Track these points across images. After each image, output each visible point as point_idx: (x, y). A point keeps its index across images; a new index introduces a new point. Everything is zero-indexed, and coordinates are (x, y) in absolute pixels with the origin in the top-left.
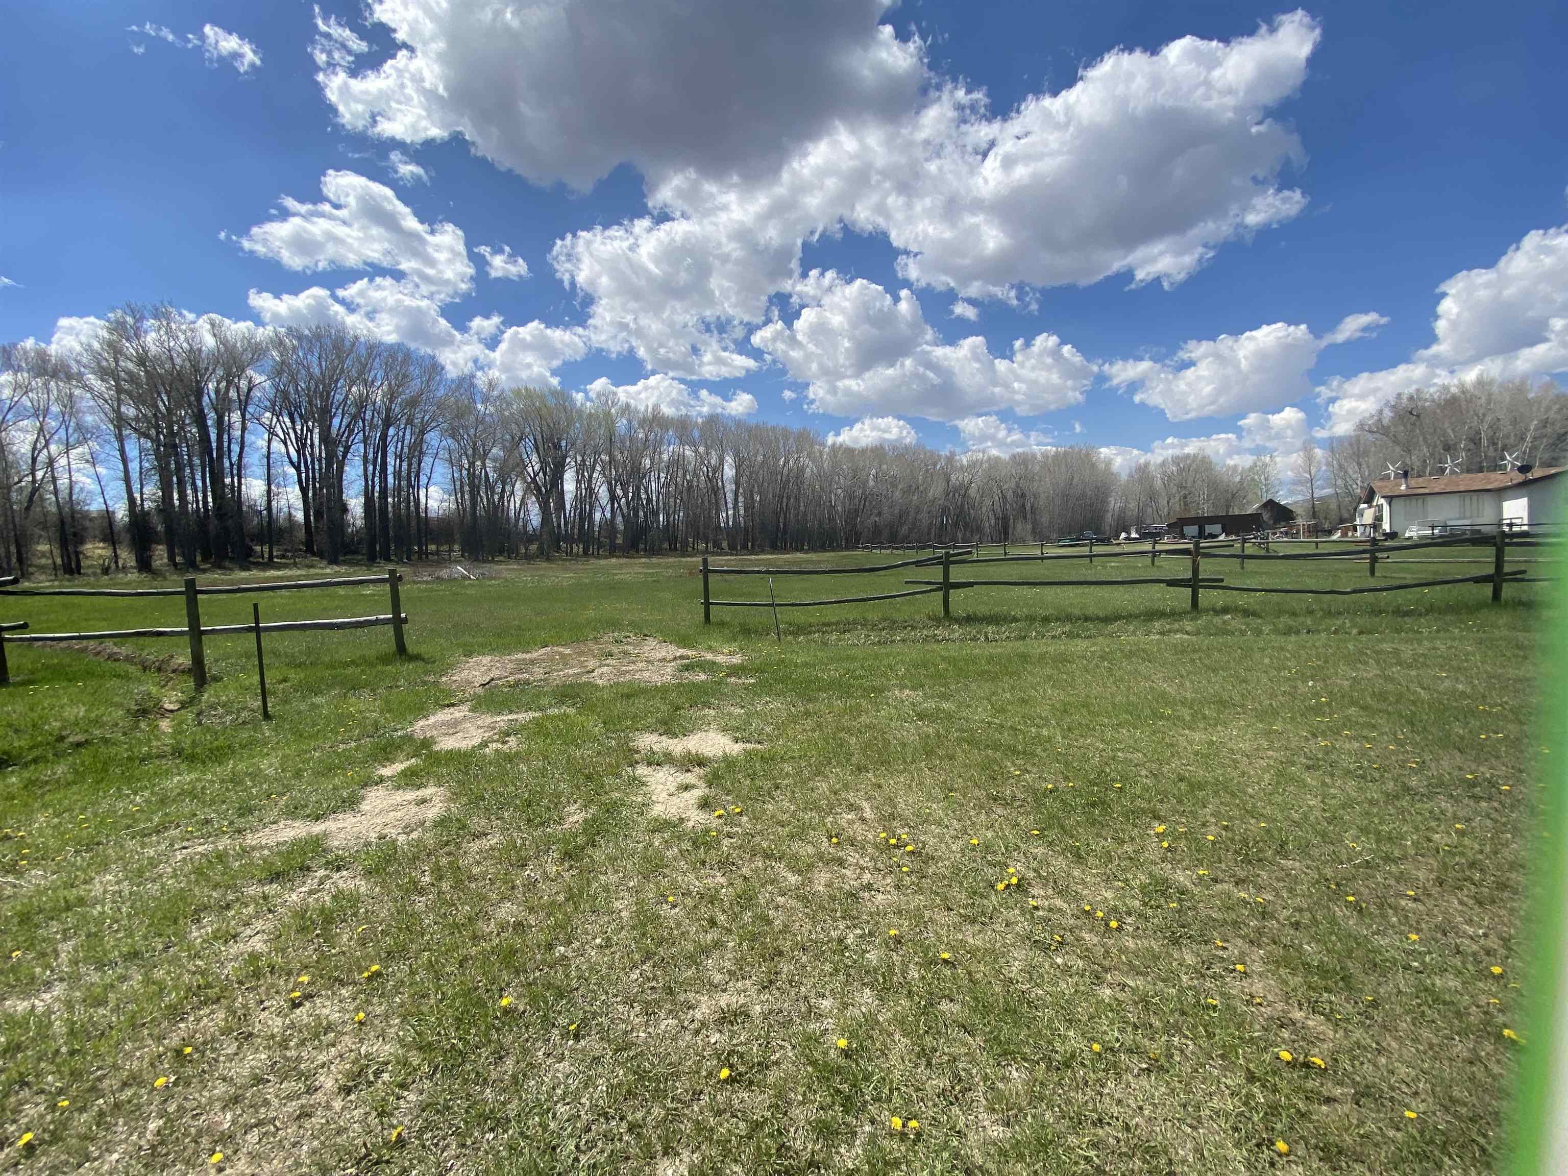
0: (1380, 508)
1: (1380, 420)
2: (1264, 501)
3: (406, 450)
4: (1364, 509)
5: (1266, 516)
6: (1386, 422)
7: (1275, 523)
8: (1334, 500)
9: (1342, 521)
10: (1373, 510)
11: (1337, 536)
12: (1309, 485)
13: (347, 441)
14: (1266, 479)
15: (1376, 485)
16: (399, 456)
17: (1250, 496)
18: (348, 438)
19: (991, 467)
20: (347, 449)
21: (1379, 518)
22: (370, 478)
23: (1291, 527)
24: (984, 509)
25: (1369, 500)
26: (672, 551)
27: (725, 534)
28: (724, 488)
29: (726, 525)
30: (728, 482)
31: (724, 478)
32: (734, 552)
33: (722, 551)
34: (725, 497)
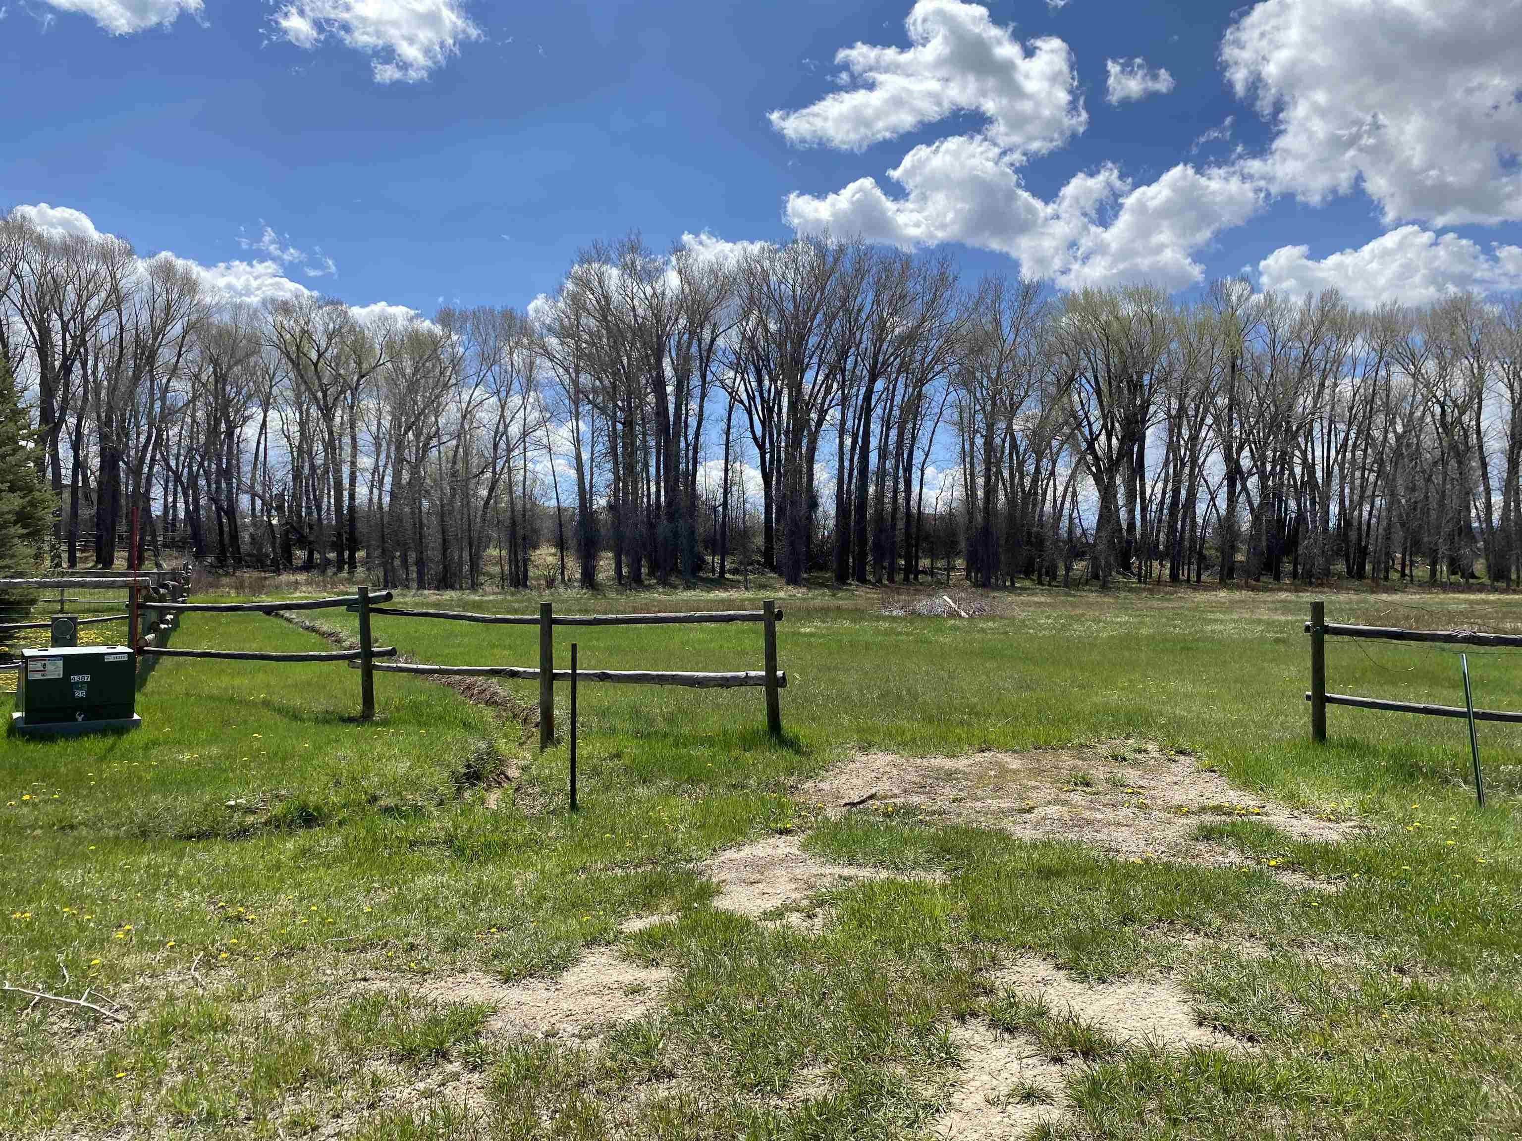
3: (896, 412)
13: (823, 404)
16: (887, 424)
18: (824, 399)
20: (822, 414)
22: (847, 457)
26: (1353, 577)
27: (1481, 544)
28: (1481, 447)
29: (1484, 526)
30: (1492, 433)
31: (1484, 426)
32: (1502, 585)
33: (1471, 581)
34: (1484, 465)
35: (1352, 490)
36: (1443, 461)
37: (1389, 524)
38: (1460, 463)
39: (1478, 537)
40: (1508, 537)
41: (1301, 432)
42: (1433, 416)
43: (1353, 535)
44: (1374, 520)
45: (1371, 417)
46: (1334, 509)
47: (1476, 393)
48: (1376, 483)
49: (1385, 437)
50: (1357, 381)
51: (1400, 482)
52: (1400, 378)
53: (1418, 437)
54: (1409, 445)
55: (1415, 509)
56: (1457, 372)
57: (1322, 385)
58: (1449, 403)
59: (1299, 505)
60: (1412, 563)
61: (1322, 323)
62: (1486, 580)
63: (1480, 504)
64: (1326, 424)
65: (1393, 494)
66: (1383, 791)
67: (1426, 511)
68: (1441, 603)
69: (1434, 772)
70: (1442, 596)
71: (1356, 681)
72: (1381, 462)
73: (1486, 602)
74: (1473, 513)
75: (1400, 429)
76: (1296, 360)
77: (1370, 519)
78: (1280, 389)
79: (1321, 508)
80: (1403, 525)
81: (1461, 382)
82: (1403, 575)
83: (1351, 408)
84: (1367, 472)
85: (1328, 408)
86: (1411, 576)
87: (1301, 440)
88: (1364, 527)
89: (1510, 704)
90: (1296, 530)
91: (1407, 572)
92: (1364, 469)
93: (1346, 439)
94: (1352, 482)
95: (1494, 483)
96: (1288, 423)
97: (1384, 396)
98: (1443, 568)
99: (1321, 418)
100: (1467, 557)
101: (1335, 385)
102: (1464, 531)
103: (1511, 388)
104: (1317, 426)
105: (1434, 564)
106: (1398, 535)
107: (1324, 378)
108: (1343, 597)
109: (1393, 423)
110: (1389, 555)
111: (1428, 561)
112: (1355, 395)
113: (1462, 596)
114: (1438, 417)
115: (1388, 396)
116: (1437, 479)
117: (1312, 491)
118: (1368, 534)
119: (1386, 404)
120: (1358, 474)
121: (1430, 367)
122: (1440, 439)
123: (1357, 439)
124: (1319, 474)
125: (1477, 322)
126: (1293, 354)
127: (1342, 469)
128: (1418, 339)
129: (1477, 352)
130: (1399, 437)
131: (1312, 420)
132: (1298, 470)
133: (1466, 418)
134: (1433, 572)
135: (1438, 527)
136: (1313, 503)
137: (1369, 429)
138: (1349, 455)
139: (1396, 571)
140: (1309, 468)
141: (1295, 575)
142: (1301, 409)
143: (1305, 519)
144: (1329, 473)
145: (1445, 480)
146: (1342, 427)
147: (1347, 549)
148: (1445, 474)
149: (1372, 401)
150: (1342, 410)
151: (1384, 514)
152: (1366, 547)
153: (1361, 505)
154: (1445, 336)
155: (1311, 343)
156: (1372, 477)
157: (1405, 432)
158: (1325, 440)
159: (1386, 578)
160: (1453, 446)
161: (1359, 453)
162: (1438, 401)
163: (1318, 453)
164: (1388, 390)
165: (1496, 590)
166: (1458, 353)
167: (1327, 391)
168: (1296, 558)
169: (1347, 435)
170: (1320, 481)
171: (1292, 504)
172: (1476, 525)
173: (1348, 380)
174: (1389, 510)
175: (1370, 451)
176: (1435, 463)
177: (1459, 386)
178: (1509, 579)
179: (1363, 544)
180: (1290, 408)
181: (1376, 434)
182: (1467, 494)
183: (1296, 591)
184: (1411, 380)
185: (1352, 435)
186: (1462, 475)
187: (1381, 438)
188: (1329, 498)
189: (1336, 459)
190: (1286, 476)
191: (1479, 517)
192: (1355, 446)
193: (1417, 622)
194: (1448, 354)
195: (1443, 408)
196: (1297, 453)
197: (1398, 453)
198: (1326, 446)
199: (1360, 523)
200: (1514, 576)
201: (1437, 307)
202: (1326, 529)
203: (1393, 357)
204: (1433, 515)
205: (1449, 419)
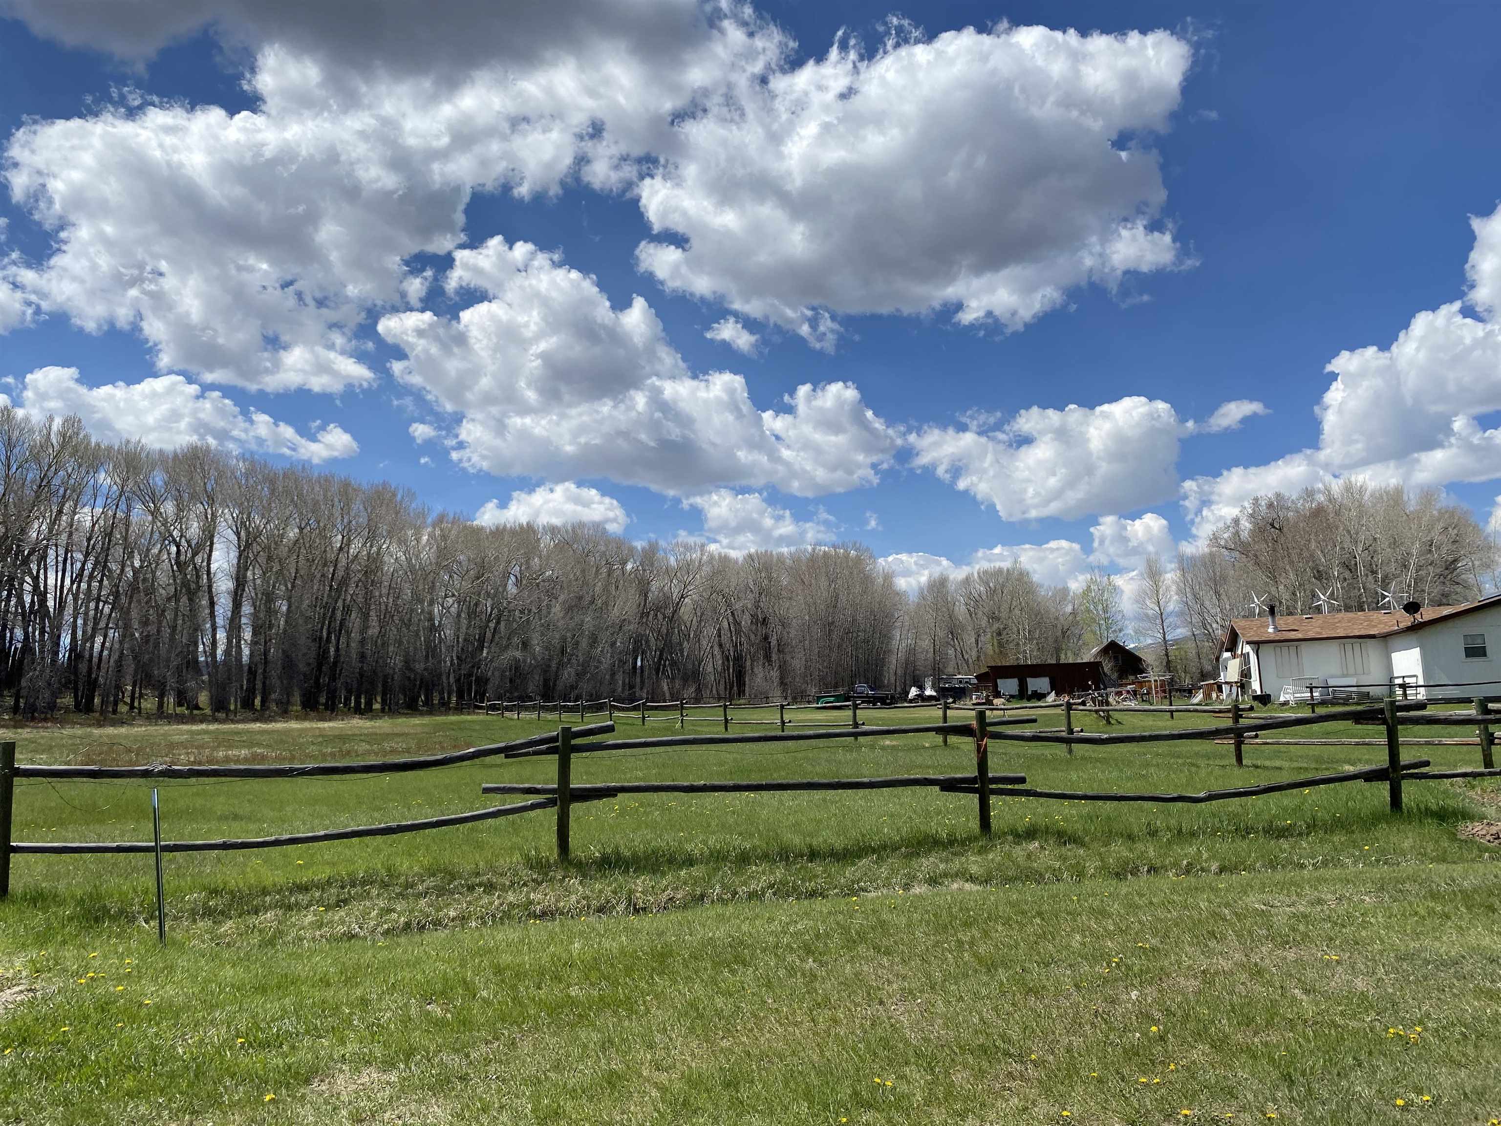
0: (1246, 657)
1: (1237, 534)
2: (1105, 643)
4: (1227, 659)
5: (1107, 667)
6: (1245, 535)
7: (1120, 677)
8: (1191, 645)
9: (1204, 676)
10: (1237, 661)
11: (1199, 697)
12: (1159, 621)
14: (1105, 611)
15: (1239, 625)
17: (1087, 637)
19: (715, 573)
21: (1246, 674)
23: (1141, 684)
24: (704, 643)
25: (1232, 647)
26: (80, 711)
27: (205, 678)
28: (210, 587)
29: (209, 659)
30: (219, 575)
31: (214, 567)
32: (221, 715)
33: (195, 712)
34: (212, 604)
35: (85, 624)
36: (176, 597)
37: (120, 657)
38: (190, 600)
39: (204, 671)
40: (229, 670)
41: (34, 558)
42: (169, 554)
43: (83, 667)
44: (106, 653)
45: (108, 549)
46: (66, 640)
47: (209, 535)
48: (110, 615)
49: (122, 570)
50: (98, 510)
51: (134, 614)
52: (139, 514)
53: (153, 573)
54: (145, 580)
55: (147, 642)
56: (192, 516)
57: (60, 512)
58: (184, 543)
59: (26, 634)
60: (141, 696)
61: (63, 446)
62: (208, 711)
63: (207, 640)
64: (61, 551)
65: (127, 626)
66: (64, 942)
67: (156, 646)
68: (164, 735)
69: (121, 912)
70: (166, 728)
71: (62, 823)
72: (117, 595)
73: (206, 732)
74: (201, 648)
75: (137, 564)
76: (32, 482)
77: (102, 651)
78: (12, 510)
79: (50, 638)
80: (135, 658)
81: (196, 524)
82: (132, 707)
83: (89, 540)
84: (101, 604)
85: (64, 536)
86: (140, 709)
87: (34, 567)
88: (95, 660)
89: (209, 830)
90: (21, 661)
91: (136, 704)
92: (98, 600)
93: (82, 569)
94: (86, 614)
95: (220, 621)
96: (18, 546)
97: (123, 531)
98: (171, 700)
99: (56, 546)
100: (192, 690)
101: (75, 513)
102: (192, 664)
103: (238, 534)
104: (51, 553)
105: (161, 696)
106: (130, 668)
107: (62, 505)
108: (67, 731)
109: (131, 556)
110: (119, 688)
111: (157, 693)
112: (94, 525)
113: (185, 727)
114: (173, 555)
115: (127, 531)
116: (169, 615)
117: (42, 620)
118: (99, 667)
119: (125, 539)
120: (92, 605)
121: (169, 508)
122: (174, 576)
123: (94, 569)
124: (50, 603)
125: (213, 473)
126: (30, 476)
127: (76, 599)
128: (158, 479)
129: (211, 500)
130: (135, 572)
131: (47, 547)
132: (27, 599)
133: (198, 560)
134: (161, 705)
135: (168, 660)
136: (42, 632)
137: (106, 561)
138: (84, 586)
139: (125, 703)
140: (41, 595)
141: (15, 709)
142: (35, 535)
143: (32, 650)
144: (61, 605)
145: (176, 615)
146: (79, 556)
147: (76, 683)
148: (177, 610)
149: (110, 534)
150: (80, 538)
151: (117, 646)
152: (96, 679)
153: (93, 637)
154: (184, 480)
155: (50, 466)
156: (107, 609)
157: (141, 567)
158: (60, 567)
159: (115, 712)
160: (185, 584)
161: (95, 584)
162: (174, 540)
163: (51, 581)
164: (128, 525)
165: (216, 720)
166: (194, 497)
167: (64, 518)
168: (19, 691)
169: (83, 565)
170: (51, 610)
171: (19, 633)
172: (202, 659)
173: (87, 509)
174: (121, 642)
175: (106, 582)
176: (169, 599)
177: (194, 529)
178: (227, 711)
179: (93, 676)
180: (23, 531)
181: (113, 566)
182: (197, 628)
183: (15, 727)
184: (150, 518)
185: (89, 566)
186: (193, 611)
187: (118, 572)
188: (59, 628)
189: (70, 589)
190: (13, 602)
191: (205, 652)
192: (91, 577)
193: (137, 755)
194: (186, 496)
195: (178, 547)
196: (28, 579)
197: (133, 587)
198: (60, 574)
199: (91, 656)
200: (232, 707)
201: (179, 451)
202: (54, 661)
203: (134, 493)
204: (163, 649)
205: (182, 558)
